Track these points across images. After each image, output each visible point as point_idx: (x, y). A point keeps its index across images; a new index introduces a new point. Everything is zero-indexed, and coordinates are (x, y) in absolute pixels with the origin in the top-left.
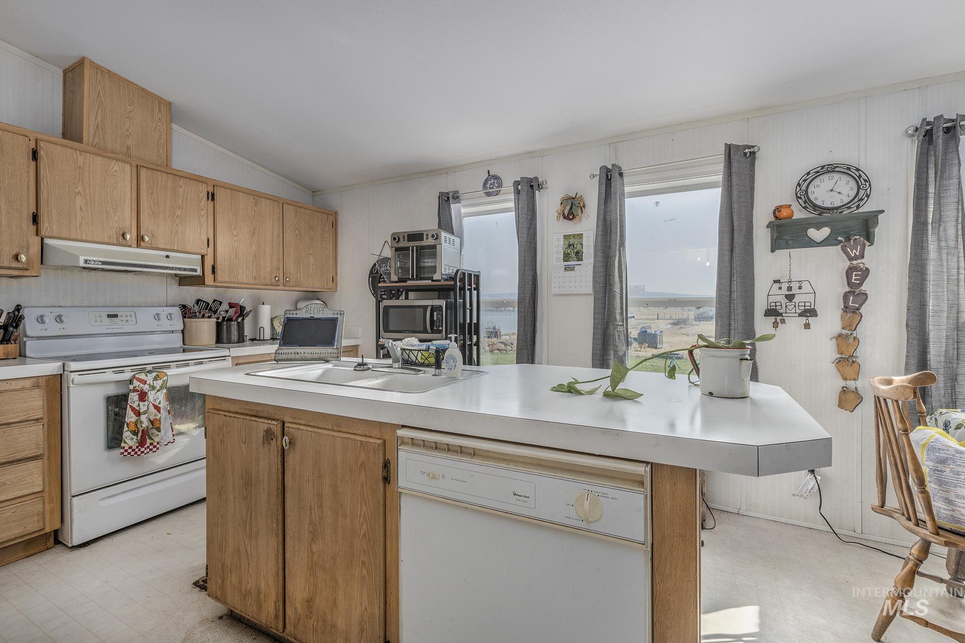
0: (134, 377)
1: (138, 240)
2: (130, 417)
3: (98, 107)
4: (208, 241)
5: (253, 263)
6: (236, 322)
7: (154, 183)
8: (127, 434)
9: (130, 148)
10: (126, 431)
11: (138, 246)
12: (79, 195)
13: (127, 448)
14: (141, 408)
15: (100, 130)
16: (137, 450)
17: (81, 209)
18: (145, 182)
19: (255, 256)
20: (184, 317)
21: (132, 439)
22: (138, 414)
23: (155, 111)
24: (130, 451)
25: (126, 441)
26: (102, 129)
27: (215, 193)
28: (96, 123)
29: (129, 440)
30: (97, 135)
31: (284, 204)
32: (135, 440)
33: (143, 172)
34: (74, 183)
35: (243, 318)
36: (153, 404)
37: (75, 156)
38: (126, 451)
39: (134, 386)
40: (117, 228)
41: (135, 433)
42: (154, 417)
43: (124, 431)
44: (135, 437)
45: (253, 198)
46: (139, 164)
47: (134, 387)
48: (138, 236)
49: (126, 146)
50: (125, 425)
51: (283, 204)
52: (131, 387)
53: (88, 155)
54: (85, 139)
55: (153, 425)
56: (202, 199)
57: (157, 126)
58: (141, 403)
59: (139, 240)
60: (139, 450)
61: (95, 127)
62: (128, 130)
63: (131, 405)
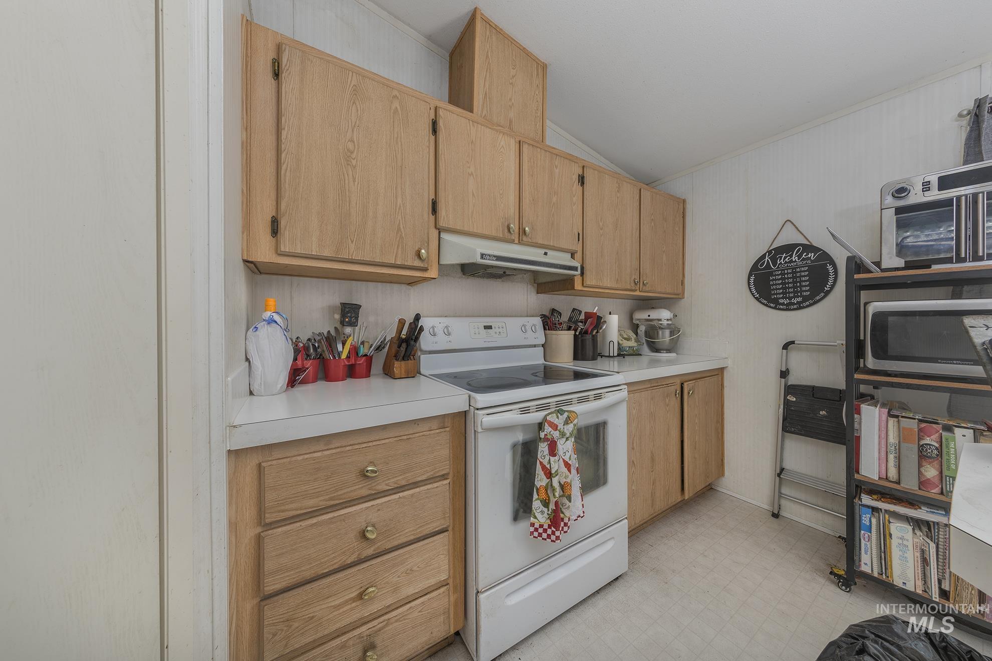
0: (545, 419)
1: (519, 233)
2: (541, 480)
3: (487, 71)
4: (579, 234)
5: (616, 263)
6: (591, 335)
7: (534, 163)
8: (536, 504)
9: (512, 121)
10: (536, 500)
11: (520, 243)
12: (472, 176)
13: (537, 526)
14: (552, 466)
15: (488, 99)
16: (549, 532)
17: (473, 194)
18: (527, 161)
19: (617, 253)
20: (545, 329)
21: (542, 512)
22: (549, 475)
23: (533, 75)
24: (541, 530)
25: (536, 514)
26: (489, 98)
27: (585, 176)
28: (485, 90)
29: (541, 516)
30: (485, 105)
31: (642, 190)
32: (546, 515)
33: (525, 148)
34: (467, 162)
35: (597, 331)
36: (563, 459)
37: (468, 128)
38: (536, 530)
39: (546, 433)
40: (503, 219)
41: (546, 504)
42: (565, 480)
43: (534, 499)
44: (545, 510)
45: (617, 182)
46: (522, 139)
47: (546, 435)
48: (519, 229)
49: (509, 120)
50: (535, 490)
51: (640, 190)
52: (542, 435)
53: (480, 126)
54: (475, 110)
55: (563, 492)
56: (574, 182)
57: (535, 95)
58: (552, 459)
59: (521, 234)
60: (553, 533)
61: (484, 96)
62: (511, 99)
63: (541, 460)
